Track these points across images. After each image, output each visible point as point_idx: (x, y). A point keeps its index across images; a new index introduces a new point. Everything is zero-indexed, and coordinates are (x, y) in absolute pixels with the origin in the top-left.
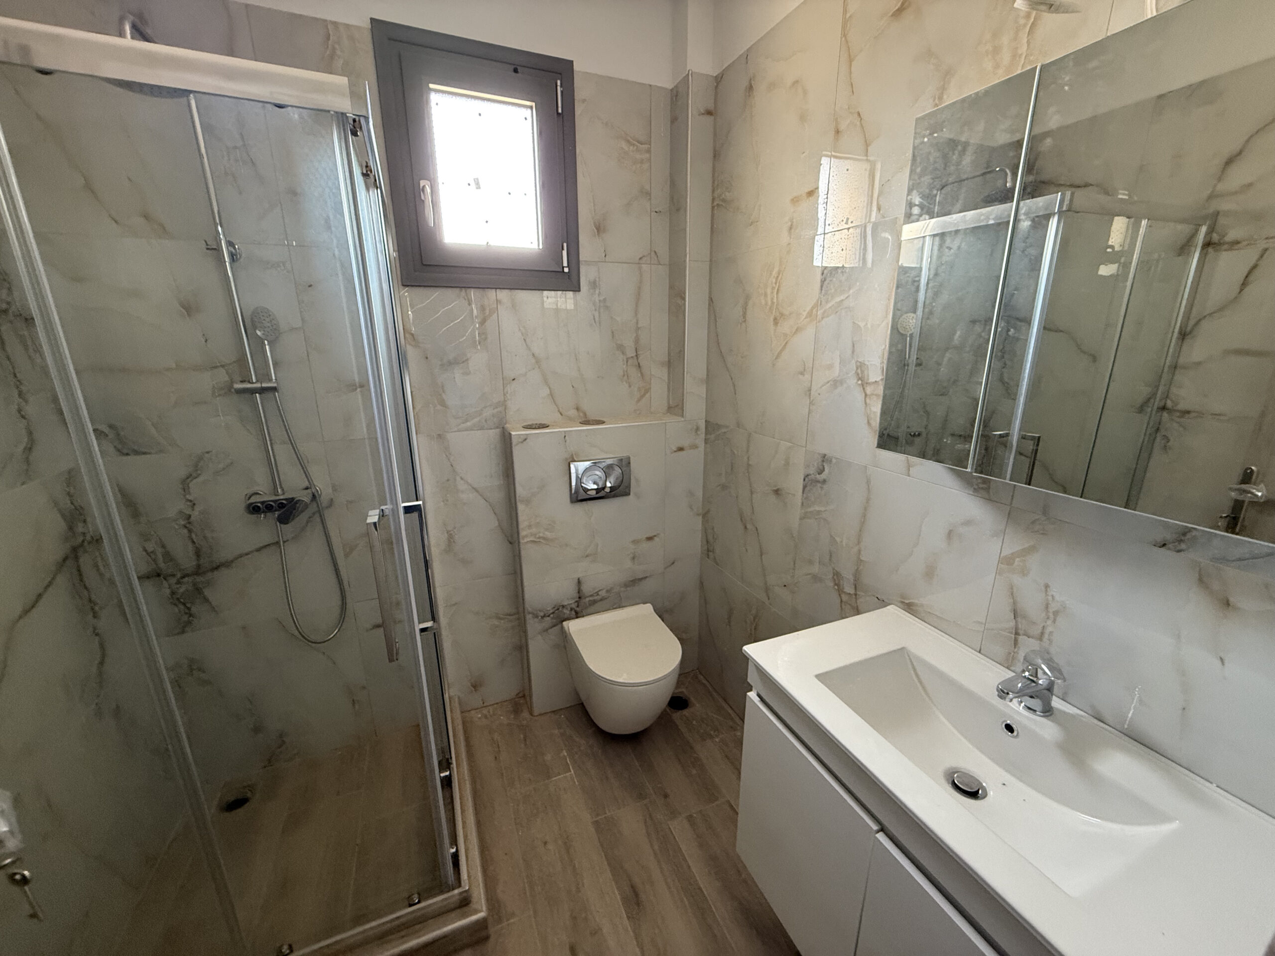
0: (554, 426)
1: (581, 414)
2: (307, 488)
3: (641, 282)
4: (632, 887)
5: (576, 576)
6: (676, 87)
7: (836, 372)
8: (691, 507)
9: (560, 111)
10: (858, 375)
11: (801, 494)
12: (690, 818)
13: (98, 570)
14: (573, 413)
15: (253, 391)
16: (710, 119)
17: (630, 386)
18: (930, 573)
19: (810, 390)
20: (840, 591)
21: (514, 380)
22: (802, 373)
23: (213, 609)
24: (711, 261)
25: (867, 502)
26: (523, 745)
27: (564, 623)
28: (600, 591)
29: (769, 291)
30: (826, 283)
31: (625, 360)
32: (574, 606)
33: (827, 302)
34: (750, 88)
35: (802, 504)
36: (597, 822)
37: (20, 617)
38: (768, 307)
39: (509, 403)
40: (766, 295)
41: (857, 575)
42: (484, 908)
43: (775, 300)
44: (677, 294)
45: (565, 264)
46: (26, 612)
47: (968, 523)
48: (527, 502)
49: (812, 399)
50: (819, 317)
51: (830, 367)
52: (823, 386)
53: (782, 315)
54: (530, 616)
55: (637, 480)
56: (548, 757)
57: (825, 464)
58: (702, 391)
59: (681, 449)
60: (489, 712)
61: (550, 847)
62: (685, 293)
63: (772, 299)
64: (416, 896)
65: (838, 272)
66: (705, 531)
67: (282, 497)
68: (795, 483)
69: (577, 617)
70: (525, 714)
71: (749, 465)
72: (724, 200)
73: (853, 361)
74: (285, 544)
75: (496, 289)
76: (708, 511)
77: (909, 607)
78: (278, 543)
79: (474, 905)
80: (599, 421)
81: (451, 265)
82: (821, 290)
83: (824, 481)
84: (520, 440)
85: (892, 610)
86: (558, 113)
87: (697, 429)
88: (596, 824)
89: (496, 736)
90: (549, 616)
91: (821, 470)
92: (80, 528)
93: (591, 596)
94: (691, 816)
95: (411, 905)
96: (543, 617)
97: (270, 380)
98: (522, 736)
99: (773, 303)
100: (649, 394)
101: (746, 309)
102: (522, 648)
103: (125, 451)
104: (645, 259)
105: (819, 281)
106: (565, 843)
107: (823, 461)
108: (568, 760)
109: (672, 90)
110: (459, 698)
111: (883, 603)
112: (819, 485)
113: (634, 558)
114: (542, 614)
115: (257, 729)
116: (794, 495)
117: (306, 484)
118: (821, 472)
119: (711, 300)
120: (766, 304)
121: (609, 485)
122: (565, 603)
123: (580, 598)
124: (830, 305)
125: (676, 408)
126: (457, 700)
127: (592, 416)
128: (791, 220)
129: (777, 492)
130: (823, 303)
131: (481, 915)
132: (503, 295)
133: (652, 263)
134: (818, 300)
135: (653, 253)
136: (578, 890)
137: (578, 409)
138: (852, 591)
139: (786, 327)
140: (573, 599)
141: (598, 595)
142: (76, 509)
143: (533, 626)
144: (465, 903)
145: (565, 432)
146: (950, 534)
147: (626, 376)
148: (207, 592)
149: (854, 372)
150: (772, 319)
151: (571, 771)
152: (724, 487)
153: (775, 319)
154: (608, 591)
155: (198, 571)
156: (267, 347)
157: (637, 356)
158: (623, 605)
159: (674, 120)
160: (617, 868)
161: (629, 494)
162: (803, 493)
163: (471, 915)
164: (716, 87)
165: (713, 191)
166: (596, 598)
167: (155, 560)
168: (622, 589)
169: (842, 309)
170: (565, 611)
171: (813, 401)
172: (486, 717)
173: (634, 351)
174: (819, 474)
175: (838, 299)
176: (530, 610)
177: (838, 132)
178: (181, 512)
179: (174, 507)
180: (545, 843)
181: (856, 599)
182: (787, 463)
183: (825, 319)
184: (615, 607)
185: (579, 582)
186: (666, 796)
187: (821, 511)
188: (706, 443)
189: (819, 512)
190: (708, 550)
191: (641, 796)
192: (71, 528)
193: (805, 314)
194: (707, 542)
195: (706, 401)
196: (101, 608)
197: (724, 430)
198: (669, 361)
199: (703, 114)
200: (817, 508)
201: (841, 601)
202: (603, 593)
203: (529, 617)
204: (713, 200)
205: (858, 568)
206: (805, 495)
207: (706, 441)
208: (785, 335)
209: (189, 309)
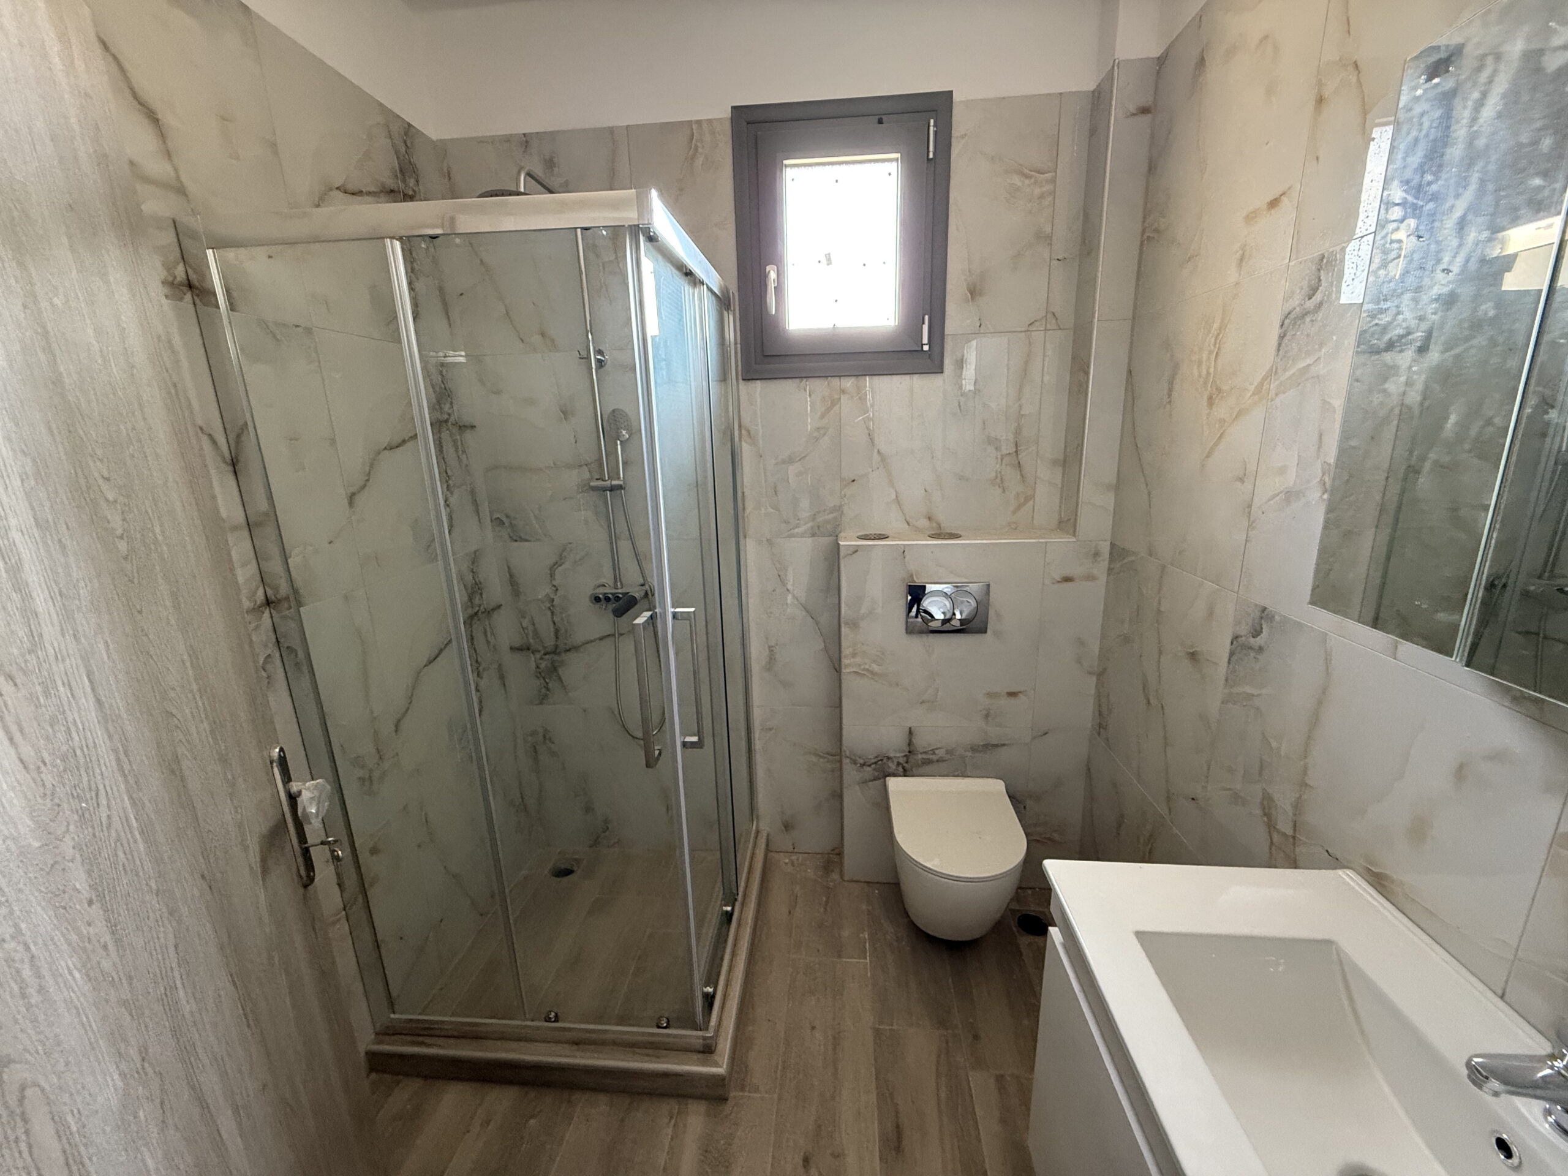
0: (894, 539)
1: (934, 525)
2: (642, 585)
3: (1029, 354)
4: (898, 1127)
5: (909, 724)
6: (1099, 86)
7: (1291, 479)
8: (1079, 661)
9: (931, 156)
10: (1324, 484)
11: (1226, 664)
12: (1000, 1079)
13: (486, 636)
14: (923, 523)
15: (604, 489)
16: (1148, 118)
17: (1004, 491)
18: (1419, 831)
19: (1250, 506)
20: (1271, 826)
21: (854, 481)
22: (1241, 480)
23: (564, 687)
24: (1134, 318)
25: (1324, 693)
26: (822, 910)
27: (887, 778)
28: (937, 749)
29: (1205, 356)
30: (1286, 340)
31: (999, 457)
32: (902, 761)
33: (1285, 370)
34: (1201, 62)
35: (1227, 680)
36: (878, 1030)
37: (425, 666)
38: (1202, 380)
39: (845, 509)
40: (1200, 363)
41: (1298, 806)
42: (725, 1066)
43: (1212, 370)
44: (1079, 366)
45: (925, 340)
46: (430, 662)
47: (1498, 756)
48: (854, 625)
49: (1252, 519)
50: (1272, 393)
51: (1282, 471)
52: (1269, 500)
53: (1219, 390)
54: (848, 761)
55: (998, 615)
56: (846, 933)
57: (1263, 622)
58: (1108, 500)
59: (1067, 579)
60: (798, 859)
61: (818, 1034)
62: (1089, 367)
63: (1208, 368)
64: (665, 1020)
65: (1304, 323)
66: (1098, 696)
67: (620, 591)
68: (1219, 647)
69: (905, 776)
70: (835, 876)
71: (1159, 611)
72: (1157, 231)
73: (1319, 464)
74: (621, 638)
75: (840, 376)
76: (1105, 670)
77: (1379, 881)
78: (614, 635)
79: (715, 1057)
80: (957, 534)
81: (794, 353)
82: (1279, 350)
83: (1261, 649)
84: (849, 552)
85: (1346, 876)
86: (928, 159)
87: (1097, 554)
88: (878, 1033)
89: (797, 888)
90: (870, 766)
91: (1256, 630)
92: (477, 601)
93: (925, 753)
94: (1002, 1076)
95: (659, 1027)
96: (863, 765)
97: (619, 478)
98: (824, 899)
99: (1208, 373)
100: (1031, 502)
101: (1172, 384)
102: (838, 796)
103: (515, 538)
104: (1037, 324)
105: (1276, 337)
106: (834, 1038)
107: (1261, 618)
108: (867, 945)
109: (1093, 92)
110: (768, 835)
111: (1335, 862)
112: (1252, 654)
113: (987, 716)
114: (862, 761)
115: (588, 809)
116: (1216, 664)
117: (641, 581)
118: (1257, 633)
119: (1130, 372)
120: (1200, 376)
121: (958, 616)
122: (892, 755)
123: (910, 752)
124: (1288, 374)
125: (1067, 523)
126: (765, 835)
127: (948, 526)
128: (1243, 247)
129: (1193, 656)
130: (1279, 371)
131: (721, 1070)
132: (848, 383)
133: (1049, 327)
134: (1272, 366)
135: (1049, 315)
136: (833, 1098)
137: (929, 519)
138: (1290, 832)
139: (1222, 411)
140: (900, 752)
141: (934, 753)
142: (476, 584)
143: (851, 773)
144: (707, 1050)
145: (904, 545)
146: (1461, 772)
147: (999, 478)
148: (560, 671)
149: (1318, 480)
150: (1205, 397)
151: (866, 958)
152: (1127, 639)
153: (1210, 398)
154: (947, 752)
155: (555, 651)
156: (619, 447)
157: (1016, 452)
158: (969, 774)
159: (1093, 132)
160: (886, 1095)
161: (985, 632)
162: (1229, 662)
163: (711, 1066)
164: (1158, 72)
165: (1145, 218)
166: (931, 757)
167: (527, 635)
168: (969, 754)
169: (1307, 380)
170: (890, 764)
171: (1253, 522)
172: (793, 865)
173: (1013, 445)
174: (1253, 637)
175: (1301, 364)
176: (848, 753)
177: (1320, 100)
178: (547, 595)
179: (544, 591)
180: (813, 1028)
181: (1294, 844)
182: (1211, 613)
183: (1281, 396)
184: (956, 773)
185: (910, 732)
186: (976, 1037)
187: (1253, 695)
188: (1109, 575)
189: (1250, 696)
190: (1101, 727)
191: (942, 1023)
192: (471, 599)
193: (1252, 388)
194: (1100, 714)
195: (1114, 517)
196: (484, 669)
197: (1133, 558)
198: (1065, 461)
199: (1133, 115)
200: (1249, 689)
201: (1272, 843)
202: (941, 753)
203: (846, 761)
204: (1144, 231)
205: (1301, 796)
206: (1231, 666)
207: (1110, 570)
208: (1222, 421)
209: (566, 413)
